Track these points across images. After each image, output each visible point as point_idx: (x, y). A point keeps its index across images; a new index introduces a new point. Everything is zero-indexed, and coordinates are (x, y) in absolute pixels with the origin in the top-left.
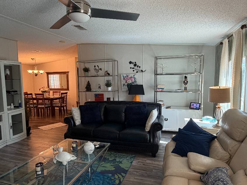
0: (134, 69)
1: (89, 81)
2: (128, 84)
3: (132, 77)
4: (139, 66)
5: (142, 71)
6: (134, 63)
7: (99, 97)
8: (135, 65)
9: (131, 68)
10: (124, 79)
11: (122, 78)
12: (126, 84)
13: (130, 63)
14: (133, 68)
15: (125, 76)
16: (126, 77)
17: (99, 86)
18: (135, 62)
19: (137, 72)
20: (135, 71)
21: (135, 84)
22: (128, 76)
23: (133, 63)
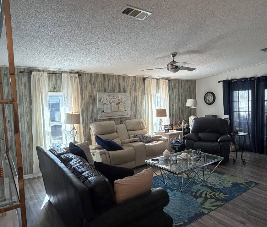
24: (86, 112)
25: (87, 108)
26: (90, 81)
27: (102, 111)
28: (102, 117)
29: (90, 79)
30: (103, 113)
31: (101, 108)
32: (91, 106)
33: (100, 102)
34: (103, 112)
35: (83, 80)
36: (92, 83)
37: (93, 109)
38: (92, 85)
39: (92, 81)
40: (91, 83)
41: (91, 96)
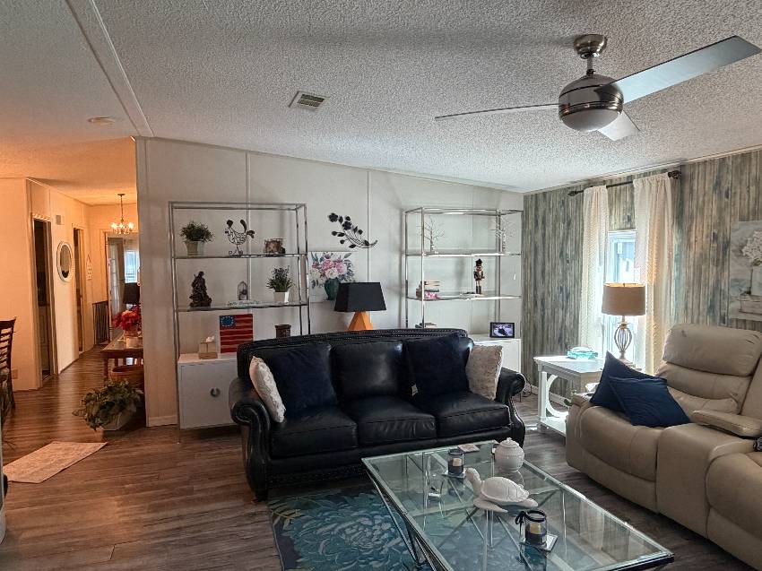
0: (344, 238)
1: (201, 274)
2: (327, 281)
3: (340, 261)
4: (359, 229)
5: (366, 243)
6: (344, 220)
7: (237, 325)
8: (347, 226)
9: (334, 233)
10: (316, 266)
11: (310, 262)
12: (322, 281)
13: (333, 218)
14: (342, 235)
15: (320, 255)
16: (322, 260)
17: (242, 288)
18: (348, 218)
19: (353, 246)
20: (348, 243)
21: (351, 279)
22: (328, 258)
23: (341, 220)
24: (696, 287)
25: (701, 273)
26: (718, 184)
27: (744, 289)
28: (741, 311)
29: (718, 177)
30: (748, 296)
31: (739, 277)
32: (713, 270)
33: (738, 256)
34: (749, 293)
35: (695, 188)
36: (724, 190)
37: (718, 281)
38: (720, 198)
39: (723, 184)
40: (721, 192)
41: (715, 237)
